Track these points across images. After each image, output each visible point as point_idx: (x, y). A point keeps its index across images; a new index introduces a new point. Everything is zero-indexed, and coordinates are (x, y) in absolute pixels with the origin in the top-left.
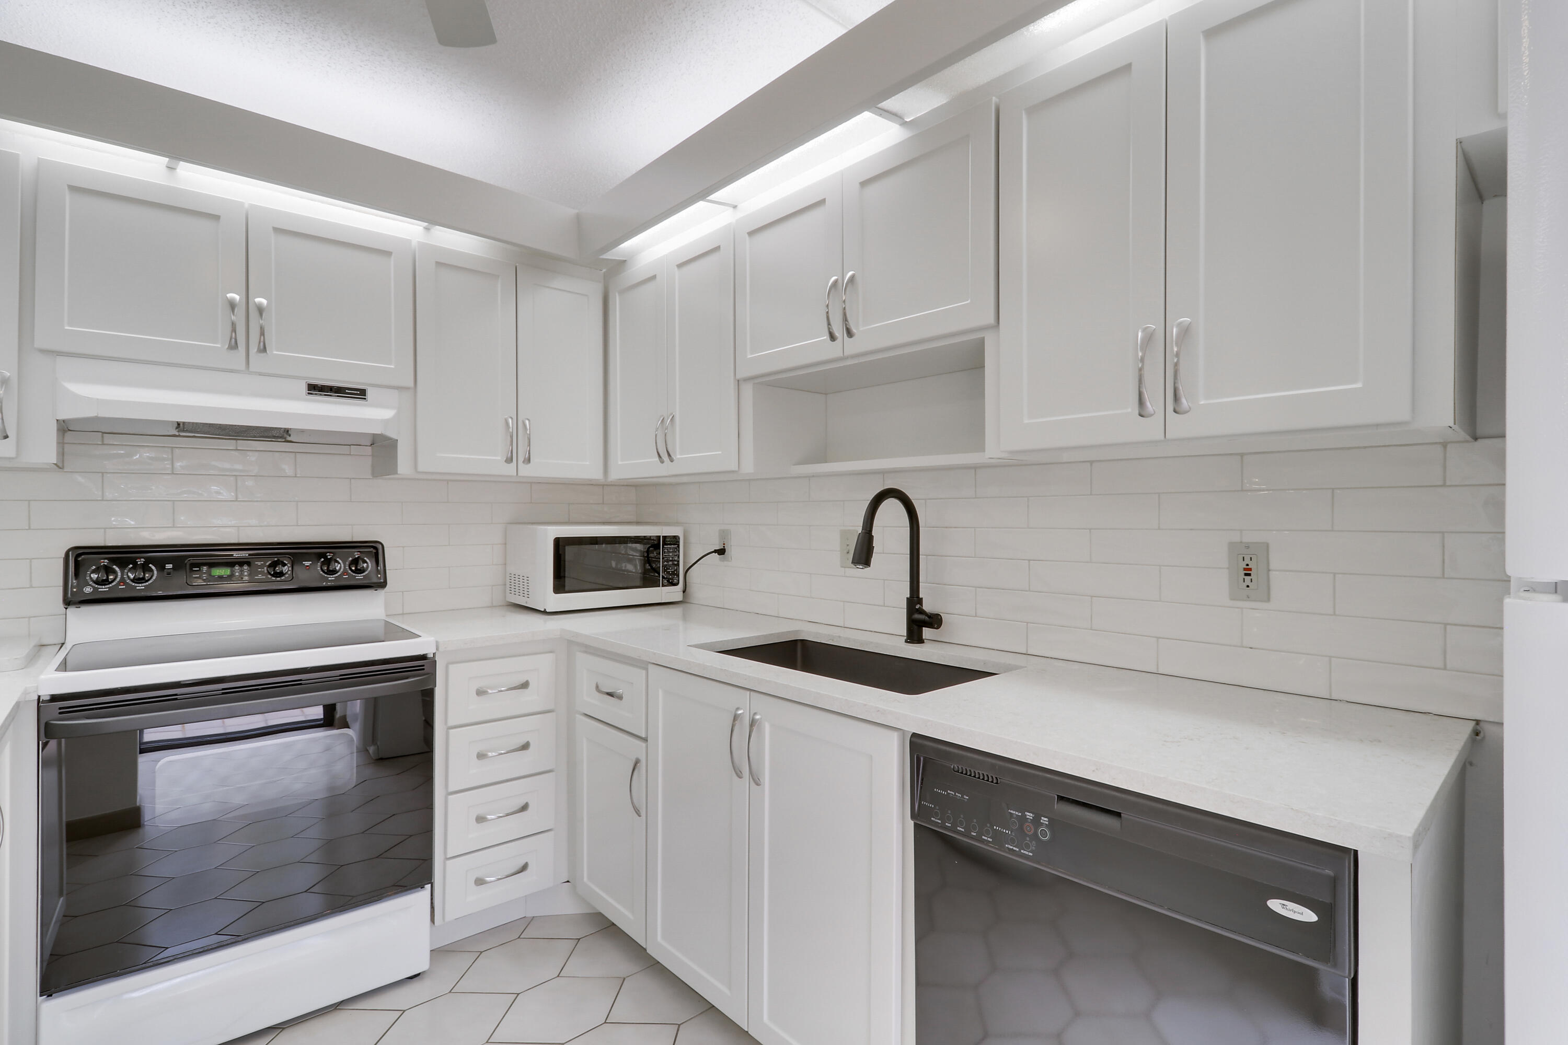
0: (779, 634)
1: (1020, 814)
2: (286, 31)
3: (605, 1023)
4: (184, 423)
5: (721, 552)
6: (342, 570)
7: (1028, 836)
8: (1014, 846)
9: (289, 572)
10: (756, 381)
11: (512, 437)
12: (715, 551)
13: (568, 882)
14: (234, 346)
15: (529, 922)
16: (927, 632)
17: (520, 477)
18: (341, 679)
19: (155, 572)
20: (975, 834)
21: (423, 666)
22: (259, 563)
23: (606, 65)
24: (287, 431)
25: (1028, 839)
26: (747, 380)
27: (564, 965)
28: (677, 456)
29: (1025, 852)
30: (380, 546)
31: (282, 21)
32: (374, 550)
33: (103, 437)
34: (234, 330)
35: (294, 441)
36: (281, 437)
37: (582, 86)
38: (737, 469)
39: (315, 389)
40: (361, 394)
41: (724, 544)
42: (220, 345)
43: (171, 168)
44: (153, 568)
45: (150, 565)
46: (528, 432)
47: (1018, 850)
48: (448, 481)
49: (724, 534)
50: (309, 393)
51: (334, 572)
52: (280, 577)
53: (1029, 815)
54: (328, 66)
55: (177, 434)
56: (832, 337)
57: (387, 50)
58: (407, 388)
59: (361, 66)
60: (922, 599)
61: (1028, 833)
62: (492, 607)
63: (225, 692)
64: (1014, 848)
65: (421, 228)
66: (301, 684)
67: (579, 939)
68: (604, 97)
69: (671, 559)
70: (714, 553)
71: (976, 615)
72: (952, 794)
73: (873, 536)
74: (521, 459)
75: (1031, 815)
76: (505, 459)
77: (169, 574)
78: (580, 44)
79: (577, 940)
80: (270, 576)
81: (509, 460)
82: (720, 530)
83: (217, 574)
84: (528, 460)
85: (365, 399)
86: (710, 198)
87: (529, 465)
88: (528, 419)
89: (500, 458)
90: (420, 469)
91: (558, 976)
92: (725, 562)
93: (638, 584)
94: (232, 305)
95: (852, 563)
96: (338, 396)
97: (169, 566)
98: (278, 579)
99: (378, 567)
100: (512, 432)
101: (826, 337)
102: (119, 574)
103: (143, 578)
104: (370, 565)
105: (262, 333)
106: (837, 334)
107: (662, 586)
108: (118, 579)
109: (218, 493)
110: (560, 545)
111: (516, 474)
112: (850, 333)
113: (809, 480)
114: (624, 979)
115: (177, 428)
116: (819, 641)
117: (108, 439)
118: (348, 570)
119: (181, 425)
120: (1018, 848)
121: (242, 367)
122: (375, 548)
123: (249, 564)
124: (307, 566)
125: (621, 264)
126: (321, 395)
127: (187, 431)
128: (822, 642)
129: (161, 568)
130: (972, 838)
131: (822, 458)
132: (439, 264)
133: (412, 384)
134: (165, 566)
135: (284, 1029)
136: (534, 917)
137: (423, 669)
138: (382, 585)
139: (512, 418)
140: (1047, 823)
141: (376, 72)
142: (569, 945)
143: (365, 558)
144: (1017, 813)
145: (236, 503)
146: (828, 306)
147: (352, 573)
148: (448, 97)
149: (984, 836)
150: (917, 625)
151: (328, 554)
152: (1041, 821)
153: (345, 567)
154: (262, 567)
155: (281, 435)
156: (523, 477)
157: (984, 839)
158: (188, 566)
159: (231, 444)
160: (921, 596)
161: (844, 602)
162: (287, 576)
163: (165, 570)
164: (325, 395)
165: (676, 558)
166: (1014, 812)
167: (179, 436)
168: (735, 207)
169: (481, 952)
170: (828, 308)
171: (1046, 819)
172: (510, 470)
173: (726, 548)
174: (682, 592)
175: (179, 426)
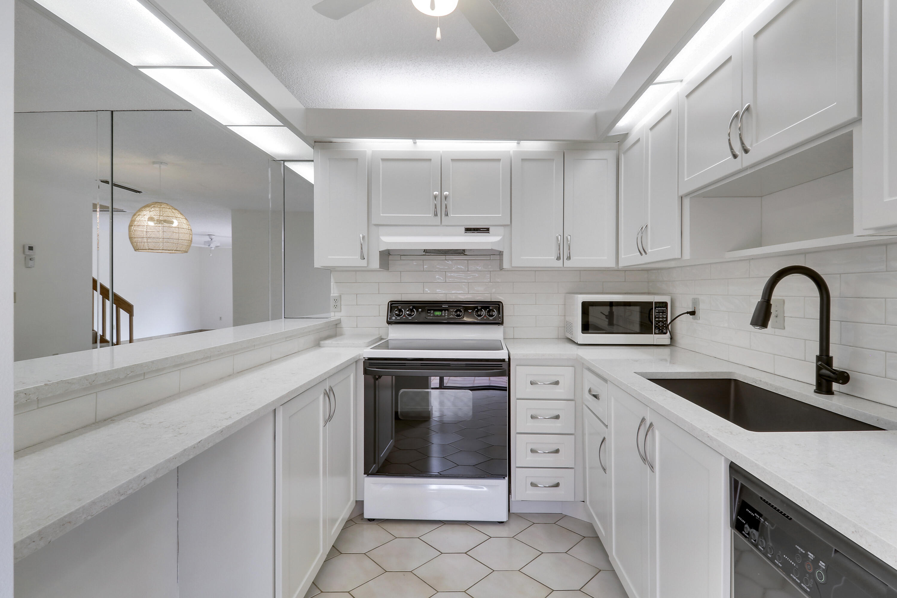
0: (713, 373)
1: (804, 552)
2: (450, 69)
3: (580, 590)
4: (426, 250)
5: (693, 313)
6: (484, 315)
7: (808, 573)
8: (796, 578)
9: (463, 315)
10: (691, 196)
11: (559, 246)
12: (688, 313)
13: (584, 502)
14: (436, 215)
15: (563, 517)
16: (835, 386)
17: (565, 267)
18: (466, 366)
19: (415, 312)
20: (770, 556)
21: (502, 365)
22: (452, 310)
23: (594, 24)
24: (464, 250)
25: (807, 575)
26: (687, 195)
27: (571, 548)
28: (649, 251)
29: (804, 586)
30: (501, 304)
31: (446, 66)
32: (498, 306)
33: (401, 257)
34: (436, 208)
35: (467, 254)
36: (462, 253)
37: (586, 41)
38: (680, 257)
39: (468, 230)
40: (487, 230)
41: (695, 308)
42: (431, 215)
43: (415, 143)
44: (415, 310)
45: (414, 309)
46: (569, 243)
47: (799, 582)
48: (535, 271)
49: (695, 302)
50: (465, 232)
51: (480, 316)
52: (459, 317)
53: (811, 556)
54: (470, 78)
55: (425, 254)
56: (735, 156)
57: (489, 62)
58: (507, 225)
59: (482, 73)
60: (832, 357)
61: (808, 571)
62: (558, 338)
63: (422, 365)
64: (797, 580)
65: (516, 143)
66: (450, 366)
67: (585, 537)
68: (600, 42)
69: (661, 317)
70: (687, 314)
71: (886, 377)
72: (758, 517)
73: (771, 304)
74: (565, 258)
75: (812, 556)
76: (556, 258)
77: (420, 313)
78: (575, 19)
79: (584, 537)
80: (455, 316)
81: (558, 258)
82: (693, 299)
83: (437, 314)
84: (569, 258)
85: (489, 232)
86: (655, 82)
87: (570, 261)
88: (570, 236)
89: (554, 257)
90: (513, 266)
91: (566, 553)
92: (696, 320)
93: (638, 331)
94: (435, 197)
95: (750, 324)
96: (477, 232)
97: (420, 310)
98: (458, 318)
99: (499, 315)
100: (560, 243)
101: (731, 157)
102: (404, 312)
103: (411, 315)
104: (496, 313)
105: (446, 208)
106: (737, 153)
107: (655, 334)
108: (403, 314)
109: (439, 279)
110: (586, 307)
111: (562, 266)
112: (746, 151)
113: (750, 262)
114: (600, 570)
115: (424, 252)
116: (747, 382)
117: (403, 258)
118: (487, 315)
119: (425, 250)
120: (799, 580)
121: (440, 224)
122: (499, 305)
123: (448, 310)
124: (470, 312)
125: (625, 136)
126: (470, 232)
127: (428, 253)
128: (748, 383)
129: (417, 311)
130: (768, 558)
131: (759, 244)
132: (523, 160)
133: (509, 223)
134: (419, 310)
135: (445, 524)
136: (566, 515)
137: (502, 366)
138: (502, 323)
139: (560, 236)
140: (824, 567)
141: (489, 74)
142: (579, 538)
143: (494, 310)
144: (802, 550)
145: (445, 283)
146: (729, 134)
147: (488, 316)
148: (523, 73)
149: (777, 560)
150: (825, 379)
151: (479, 307)
152: (820, 564)
153: (485, 313)
154: (452, 312)
155: (461, 252)
156: (567, 267)
157: (776, 563)
158: (426, 310)
159: (443, 257)
160: (831, 355)
161: (774, 355)
162: (462, 316)
163: (419, 312)
164: (472, 232)
165: (665, 317)
166: (800, 549)
167: (426, 255)
168: (682, 81)
169: (534, 523)
170: (729, 136)
171: (823, 564)
172: (559, 264)
173: (696, 311)
174: (670, 339)
175: (425, 251)
